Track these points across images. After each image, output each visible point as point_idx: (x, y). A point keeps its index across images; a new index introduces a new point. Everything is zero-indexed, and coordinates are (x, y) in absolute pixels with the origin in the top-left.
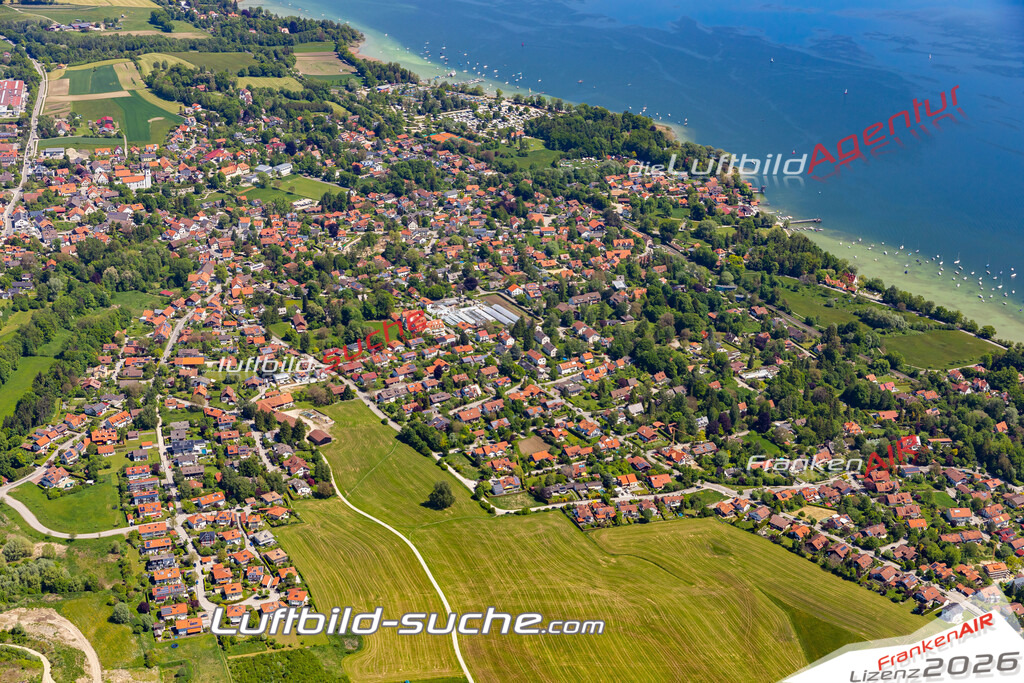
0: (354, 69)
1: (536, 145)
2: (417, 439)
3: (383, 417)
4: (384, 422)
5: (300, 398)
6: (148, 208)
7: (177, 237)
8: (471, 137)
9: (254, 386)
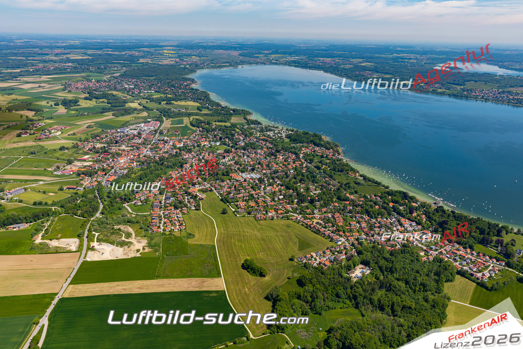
0: (246, 121)
1: (287, 140)
2: (225, 200)
3: (218, 195)
4: (218, 197)
5: (199, 191)
6: (180, 151)
7: (185, 157)
8: (270, 138)
9: (190, 188)
